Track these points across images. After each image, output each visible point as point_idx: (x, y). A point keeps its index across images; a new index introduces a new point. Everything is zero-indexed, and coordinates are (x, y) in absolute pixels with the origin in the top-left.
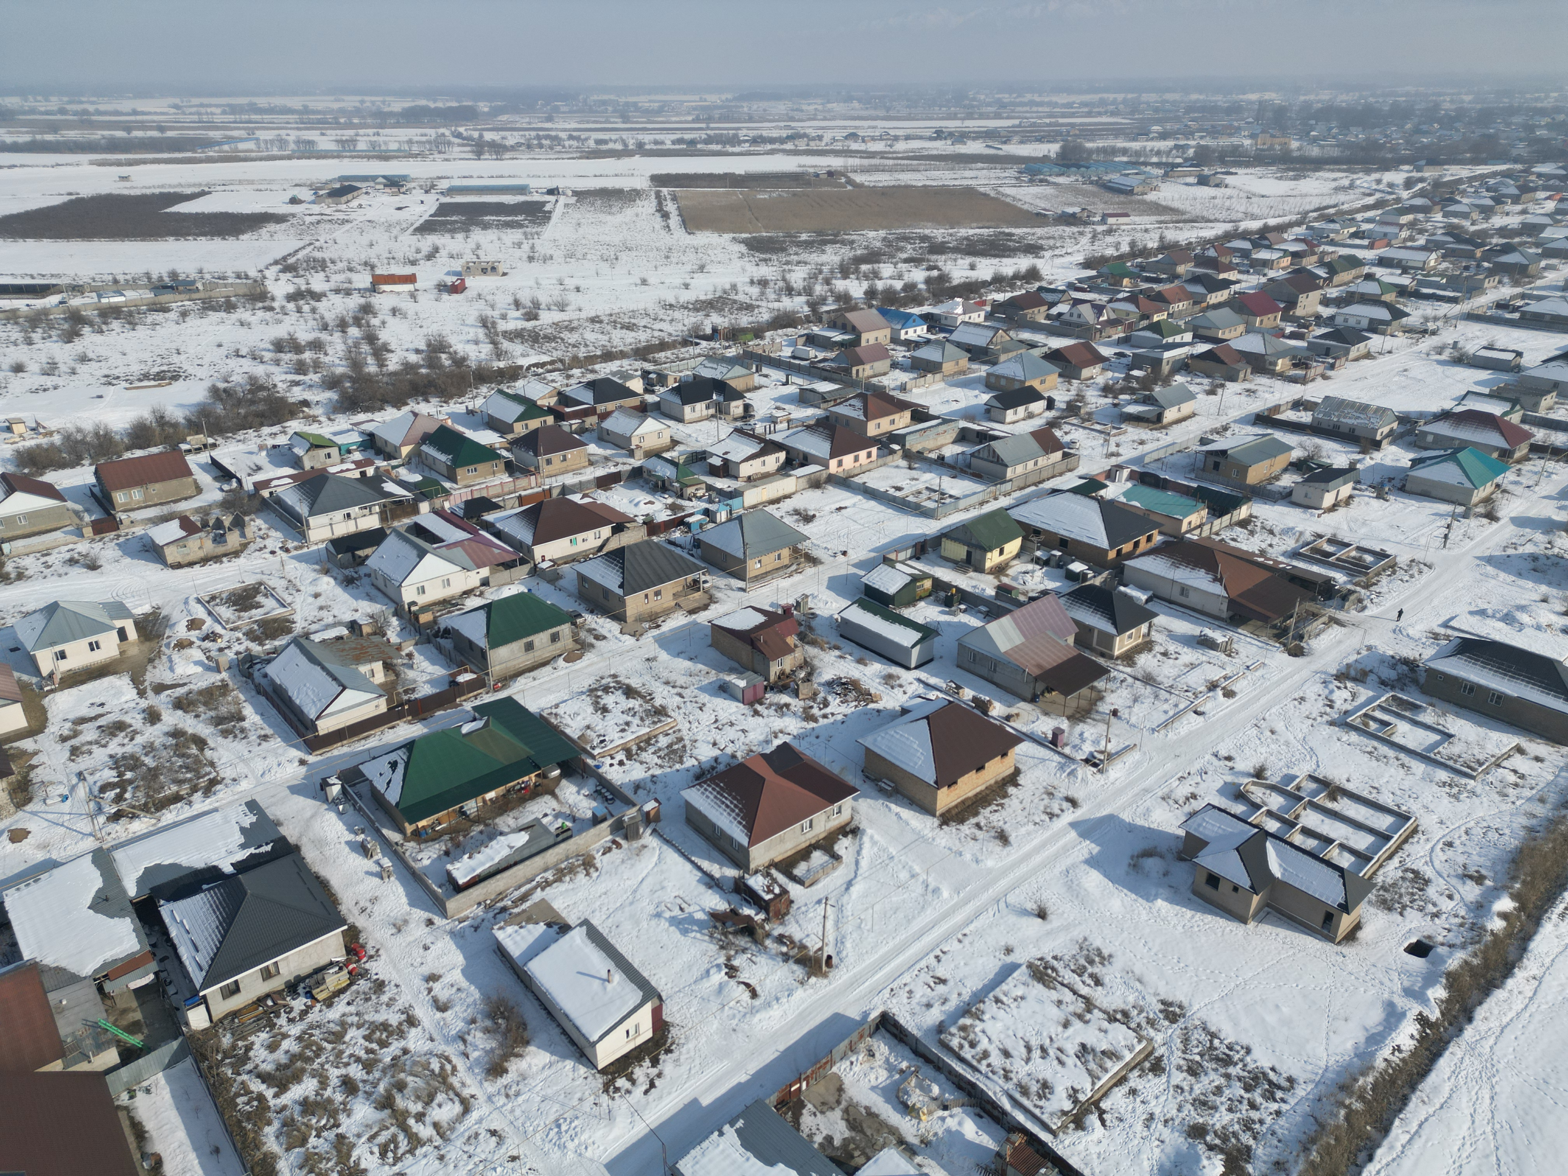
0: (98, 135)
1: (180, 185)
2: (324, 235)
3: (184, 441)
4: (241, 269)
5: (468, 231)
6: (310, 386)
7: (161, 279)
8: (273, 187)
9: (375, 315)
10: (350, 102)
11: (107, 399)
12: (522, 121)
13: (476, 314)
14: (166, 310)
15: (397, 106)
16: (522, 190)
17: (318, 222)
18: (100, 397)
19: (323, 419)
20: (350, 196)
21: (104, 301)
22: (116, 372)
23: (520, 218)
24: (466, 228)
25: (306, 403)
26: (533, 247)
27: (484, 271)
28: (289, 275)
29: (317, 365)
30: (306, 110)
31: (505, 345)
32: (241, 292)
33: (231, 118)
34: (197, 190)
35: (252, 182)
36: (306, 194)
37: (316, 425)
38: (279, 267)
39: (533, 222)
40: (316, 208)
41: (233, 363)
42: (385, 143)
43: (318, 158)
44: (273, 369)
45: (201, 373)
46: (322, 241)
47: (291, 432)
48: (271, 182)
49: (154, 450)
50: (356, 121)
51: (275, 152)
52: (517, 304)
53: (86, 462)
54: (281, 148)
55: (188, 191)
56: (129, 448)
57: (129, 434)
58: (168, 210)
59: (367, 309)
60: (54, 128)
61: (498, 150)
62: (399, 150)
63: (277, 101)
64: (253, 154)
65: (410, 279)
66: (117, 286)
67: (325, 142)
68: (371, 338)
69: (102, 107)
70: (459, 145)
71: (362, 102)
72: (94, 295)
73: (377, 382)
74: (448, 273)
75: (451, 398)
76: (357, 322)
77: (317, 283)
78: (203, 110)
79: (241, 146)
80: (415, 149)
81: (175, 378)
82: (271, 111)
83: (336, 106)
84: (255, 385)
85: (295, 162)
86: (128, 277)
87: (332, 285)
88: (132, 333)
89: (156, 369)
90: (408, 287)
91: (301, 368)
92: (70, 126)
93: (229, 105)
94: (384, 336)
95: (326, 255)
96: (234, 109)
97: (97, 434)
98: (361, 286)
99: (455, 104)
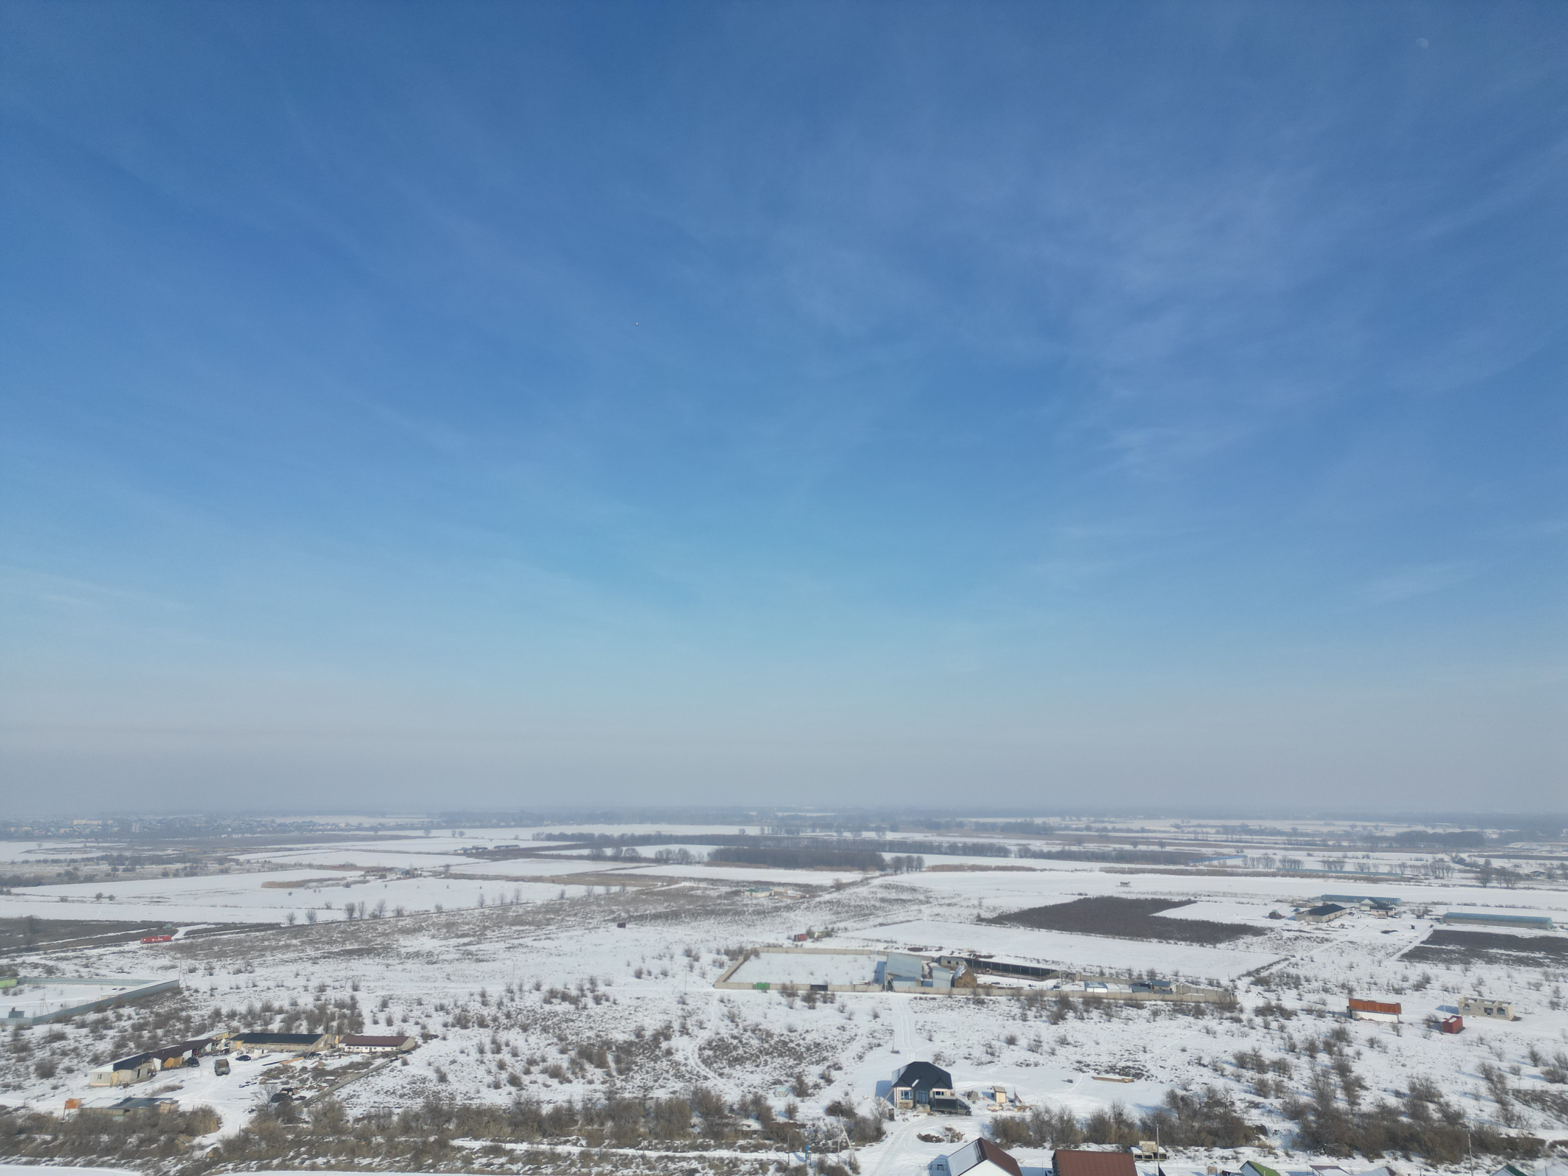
0: (1111, 847)
1: (1170, 893)
2: (1300, 951)
3: (1136, 1145)
4: (1214, 976)
5: (1469, 963)
6: (1270, 1112)
7: (1140, 976)
8: (1255, 901)
9: (1349, 1043)
10: (1341, 826)
11: (1076, 1084)
12: (1543, 849)
13: (1477, 1061)
14: (1140, 1007)
15: (1391, 831)
16: (1541, 923)
17: (1296, 938)
18: (1070, 1081)
19: (1280, 1152)
20: (1332, 916)
21: (1090, 990)
22: (1087, 1060)
23: (1537, 955)
24: (1465, 960)
25: (1262, 1130)
26: (1557, 992)
27: (1488, 1011)
28: (1260, 988)
29: (1279, 1089)
30: (1295, 833)
31: (1518, 1108)
32: (1211, 999)
33: (1224, 837)
34: (1184, 898)
35: (1235, 895)
36: (1286, 910)
37: (1271, 1158)
38: (1252, 979)
39: (1557, 962)
40: (1295, 925)
41: (1194, 1071)
42: (1375, 866)
43: (1302, 877)
44: (1233, 1084)
45: (1163, 1075)
46: (1298, 957)
47: (1244, 1160)
48: (1253, 896)
49: (1108, 1148)
50: (1345, 844)
51: (1261, 869)
52: (1535, 1059)
53: (1048, 1145)
54: (1267, 866)
55: (1176, 899)
56: (1086, 1140)
57: (1089, 1126)
58: (1156, 915)
59: (1340, 1035)
60: (1079, 841)
61: (1509, 878)
62: (1390, 874)
63: (1268, 824)
64: (1240, 870)
65: (1394, 1009)
66: (1102, 978)
67: (1311, 862)
68: (1343, 1069)
69: (1118, 826)
70: (1460, 871)
71: (1353, 826)
72: (1082, 983)
73: (1346, 1121)
74: (1441, 1008)
75: (1441, 1161)
76: (1328, 1048)
77: (1289, 1000)
78: (1199, 830)
79: (1229, 862)
80: (1408, 873)
81: (1138, 1076)
82: (1261, 832)
83: (1325, 829)
84: (1213, 1100)
85: (1279, 879)
86: (1113, 971)
87: (1304, 1004)
88: (1107, 1024)
89: (1122, 1064)
90: (1391, 1018)
91: (1262, 1089)
92: (1091, 839)
93: (1224, 827)
94: (1358, 1069)
95: (1301, 972)
96: (1226, 830)
97: (1061, 1118)
98: (1337, 1009)
99: (1457, 830)
